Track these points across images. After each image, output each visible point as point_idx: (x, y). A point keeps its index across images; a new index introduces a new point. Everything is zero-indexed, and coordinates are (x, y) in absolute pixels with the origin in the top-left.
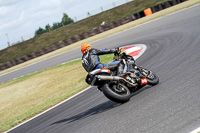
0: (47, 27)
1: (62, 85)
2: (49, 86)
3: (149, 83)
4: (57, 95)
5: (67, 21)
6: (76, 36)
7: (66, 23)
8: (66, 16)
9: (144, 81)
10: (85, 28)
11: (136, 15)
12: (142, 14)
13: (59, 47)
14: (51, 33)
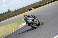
0: (3, 13)
1: (8, 29)
2: (4, 30)
3: (41, 24)
4: (6, 32)
5: (9, 11)
6: (12, 16)
7: (9, 12)
8: (9, 10)
9: (40, 23)
10: (15, 13)
11: (29, 10)
12: (31, 9)
13: (7, 19)
14: (4, 15)
